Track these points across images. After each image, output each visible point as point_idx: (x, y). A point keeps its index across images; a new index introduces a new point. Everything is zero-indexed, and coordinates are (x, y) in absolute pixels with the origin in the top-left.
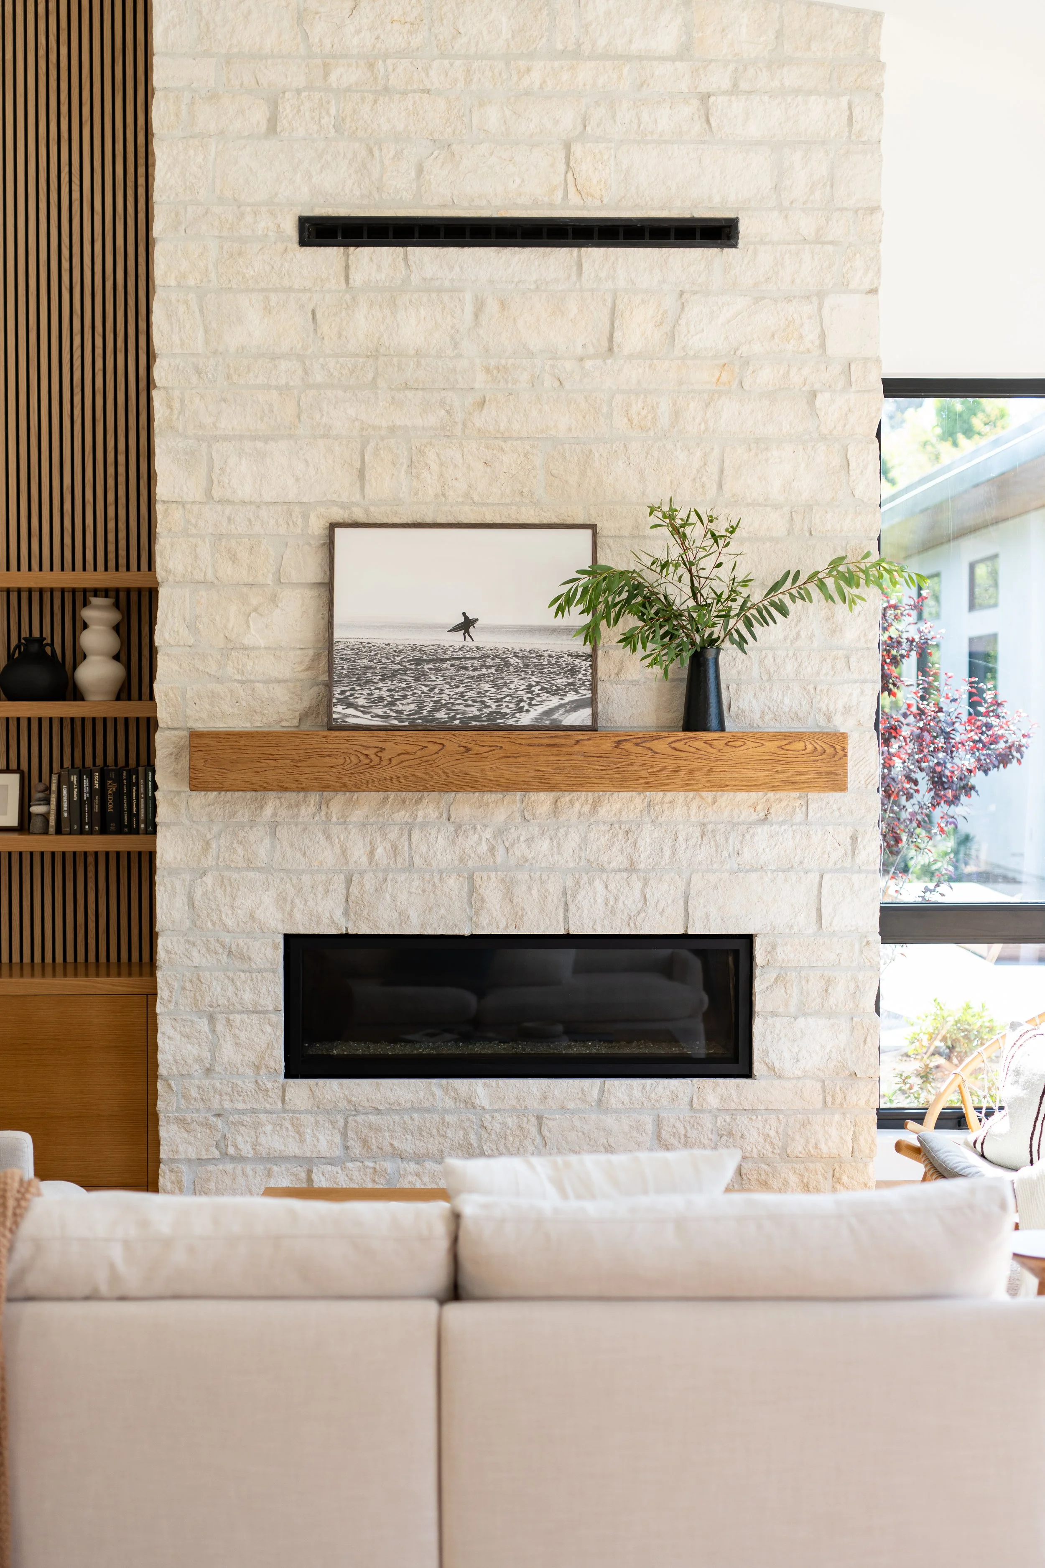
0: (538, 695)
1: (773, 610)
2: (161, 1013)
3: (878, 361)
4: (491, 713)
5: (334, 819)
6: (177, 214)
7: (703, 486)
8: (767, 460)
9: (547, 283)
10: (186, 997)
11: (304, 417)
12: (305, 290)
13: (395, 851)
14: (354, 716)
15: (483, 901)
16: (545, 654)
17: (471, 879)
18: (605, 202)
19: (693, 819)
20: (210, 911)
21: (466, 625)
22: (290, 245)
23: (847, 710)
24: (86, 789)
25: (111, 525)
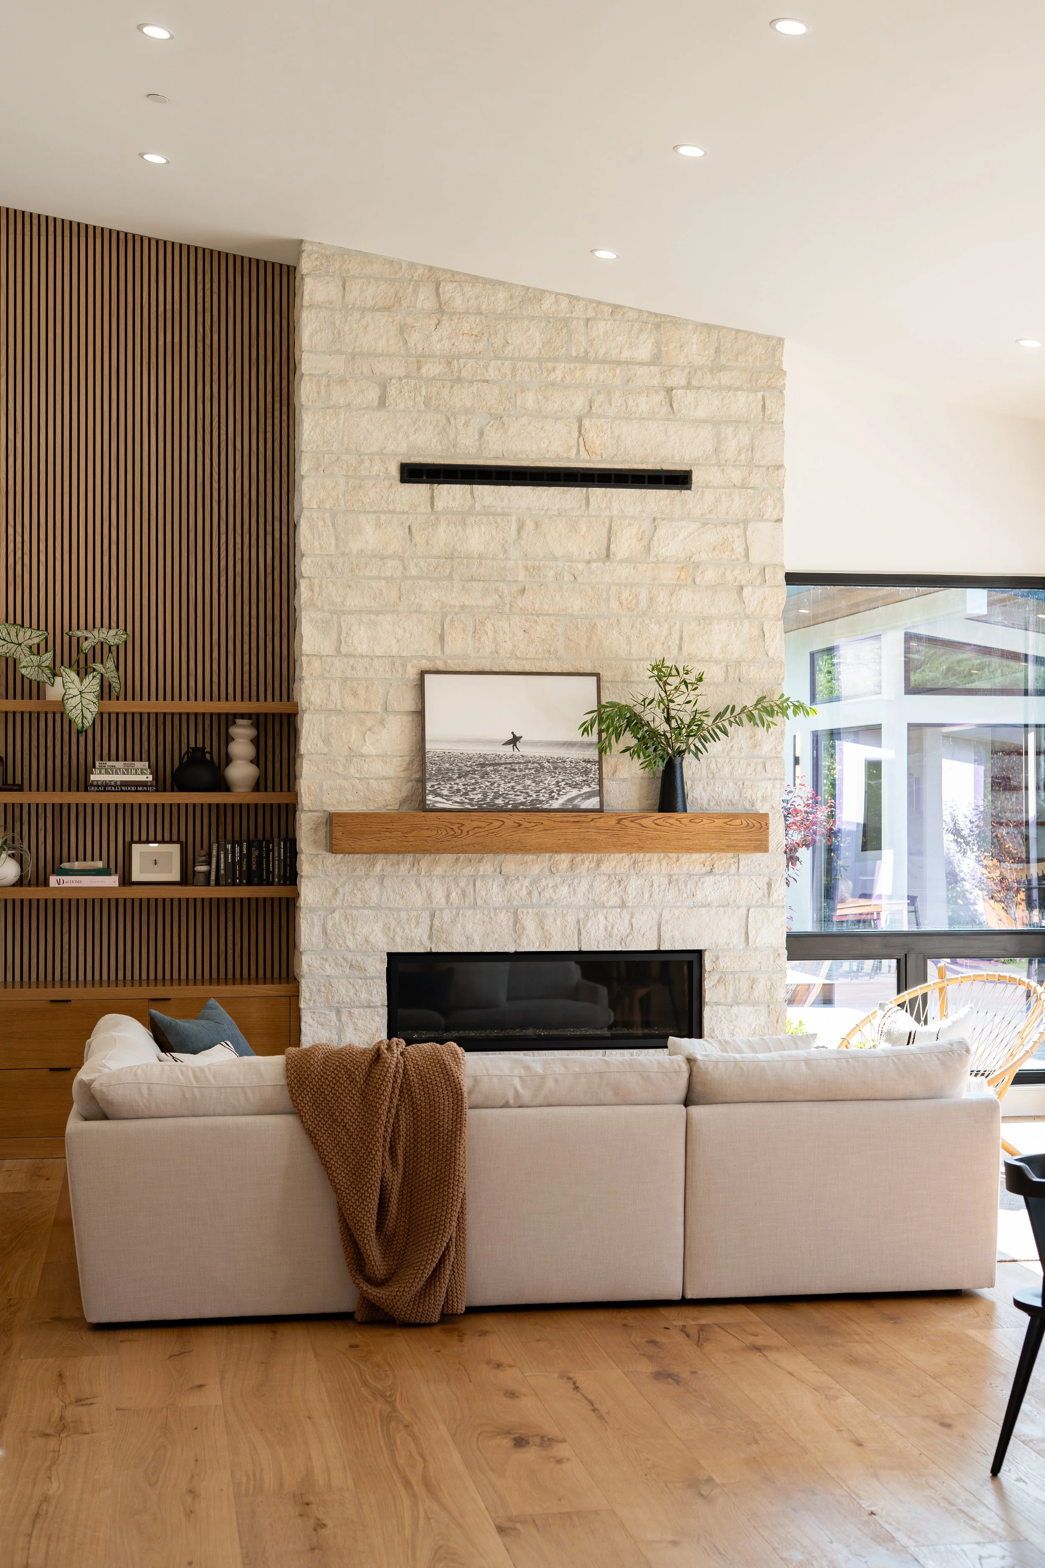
0: (564, 788)
1: (717, 731)
2: (304, 1009)
3: (783, 566)
4: (533, 800)
5: (423, 873)
6: (318, 460)
7: (669, 648)
8: (711, 631)
9: (566, 511)
10: (321, 997)
11: (403, 598)
12: (403, 513)
13: (464, 895)
14: (440, 802)
15: (524, 928)
16: (568, 760)
17: (515, 914)
18: (604, 458)
19: (663, 872)
20: (338, 937)
21: (514, 741)
22: (394, 482)
23: (764, 798)
24: (237, 854)
25: (246, 668)
